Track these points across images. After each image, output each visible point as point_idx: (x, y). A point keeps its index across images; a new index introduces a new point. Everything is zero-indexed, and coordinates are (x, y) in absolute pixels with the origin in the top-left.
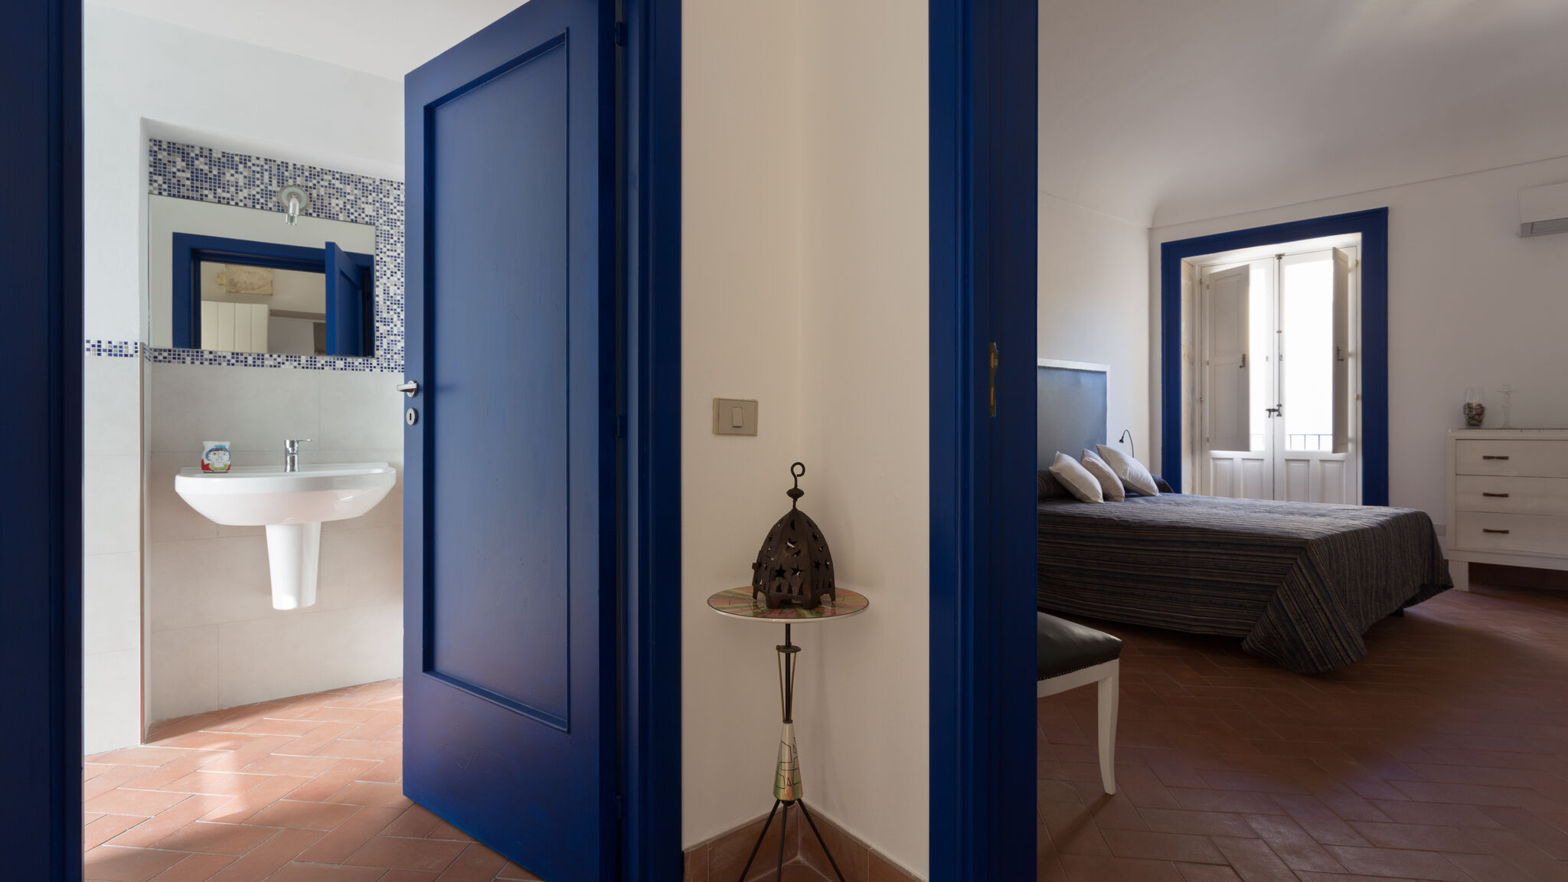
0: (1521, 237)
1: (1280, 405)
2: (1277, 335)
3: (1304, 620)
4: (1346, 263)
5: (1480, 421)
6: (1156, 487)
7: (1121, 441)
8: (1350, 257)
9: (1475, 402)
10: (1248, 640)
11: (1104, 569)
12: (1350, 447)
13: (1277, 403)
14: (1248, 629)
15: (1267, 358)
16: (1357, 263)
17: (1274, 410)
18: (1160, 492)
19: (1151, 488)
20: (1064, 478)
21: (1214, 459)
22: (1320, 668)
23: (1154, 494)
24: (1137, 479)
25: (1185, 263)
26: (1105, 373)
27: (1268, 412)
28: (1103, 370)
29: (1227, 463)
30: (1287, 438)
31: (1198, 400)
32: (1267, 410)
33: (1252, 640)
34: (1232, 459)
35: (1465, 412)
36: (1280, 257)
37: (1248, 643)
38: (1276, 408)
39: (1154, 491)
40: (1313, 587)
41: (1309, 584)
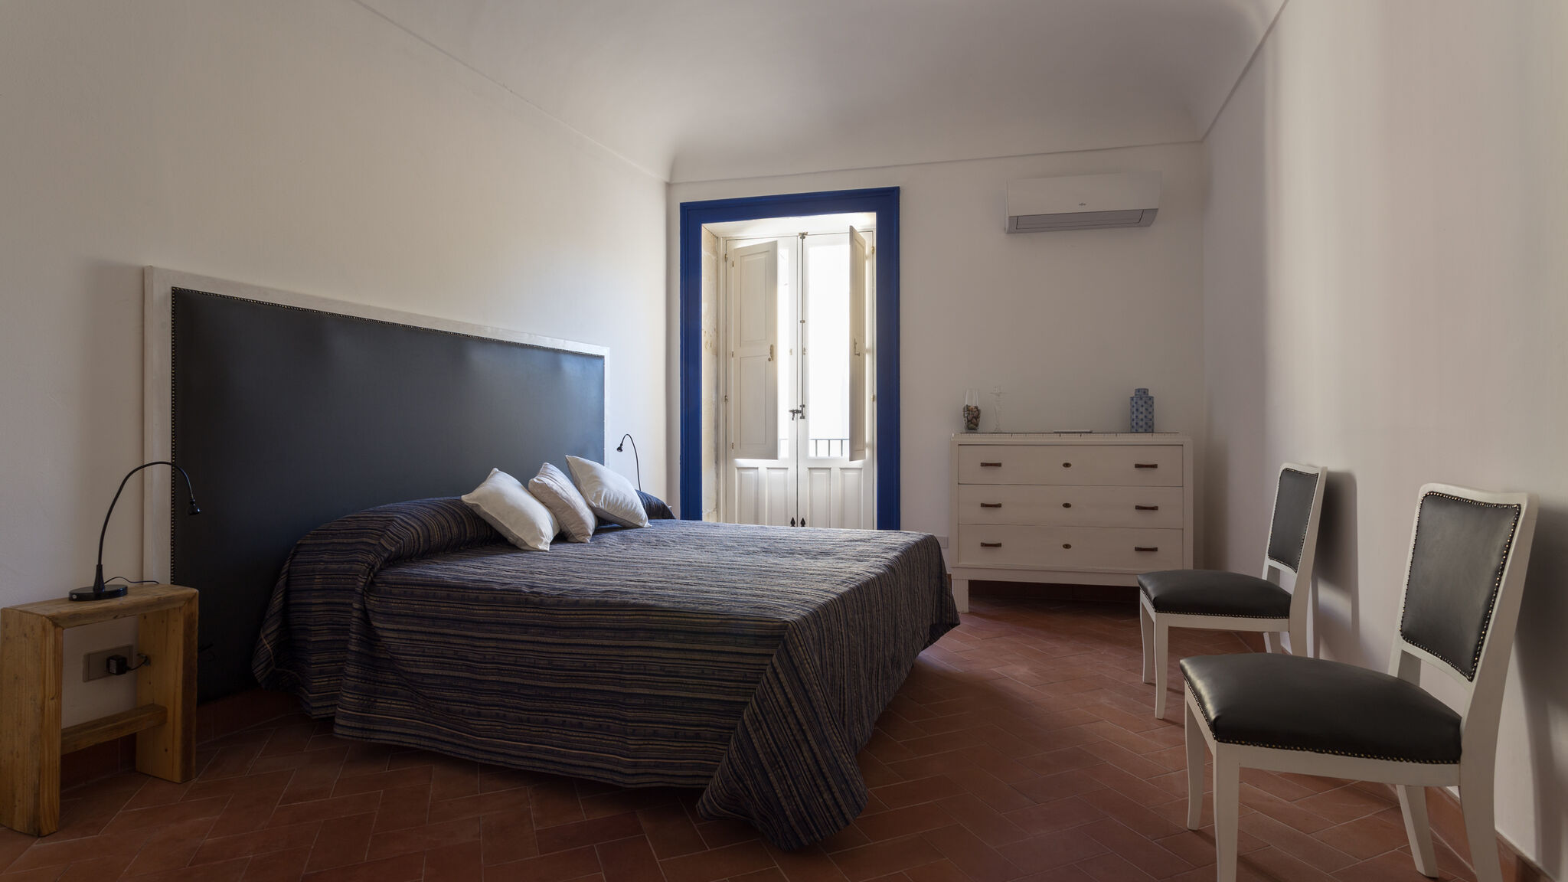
0: (1008, 233)
1: (803, 406)
2: (800, 324)
3: (782, 763)
4: (864, 248)
5: (977, 425)
6: (644, 515)
7: (620, 449)
8: (867, 242)
9: (973, 404)
10: (704, 798)
11: (507, 679)
12: (867, 452)
13: (800, 404)
14: (707, 774)
15: (791, 351)
16: (873, 250)
17: (798, 412)
18: (649, 518)
19: (637, 516)
20: (486, 513)
21: (738, 468)
22: (805, 841)
23: (641, 524)
24: (615, 504)
25: (707, 229)
26: (602, 357)
27: (792, 413)
28: (600, 354)
29: (752, 473)
30: (812, 444)
31: (722, 398)
32: (791, 411)
33: (709, 801)
34: (757, 468)
35: (964, 414)
36: (803, 236)
37: (704, 805)
38: (800, 409)
39: (641, 520)
40: (795, 704)
41: (788, 700)
